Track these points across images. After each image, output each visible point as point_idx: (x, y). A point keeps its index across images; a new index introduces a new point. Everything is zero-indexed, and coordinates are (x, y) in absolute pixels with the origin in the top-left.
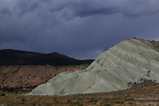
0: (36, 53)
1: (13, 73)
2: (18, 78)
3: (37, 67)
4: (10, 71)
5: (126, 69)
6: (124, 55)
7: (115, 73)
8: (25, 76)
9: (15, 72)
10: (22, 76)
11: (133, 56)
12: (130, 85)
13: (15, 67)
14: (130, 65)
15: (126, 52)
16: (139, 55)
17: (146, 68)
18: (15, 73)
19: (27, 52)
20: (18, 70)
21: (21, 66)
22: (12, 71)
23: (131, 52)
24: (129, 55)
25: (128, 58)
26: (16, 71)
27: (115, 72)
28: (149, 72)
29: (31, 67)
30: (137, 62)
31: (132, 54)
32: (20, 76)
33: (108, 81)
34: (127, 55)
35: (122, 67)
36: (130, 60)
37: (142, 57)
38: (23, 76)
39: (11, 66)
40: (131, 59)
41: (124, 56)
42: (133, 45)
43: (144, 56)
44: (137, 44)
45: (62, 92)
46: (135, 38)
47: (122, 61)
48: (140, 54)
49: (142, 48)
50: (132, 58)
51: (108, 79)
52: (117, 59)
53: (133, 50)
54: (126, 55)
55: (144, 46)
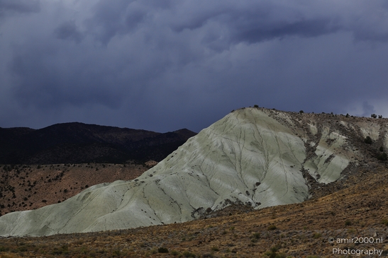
0: (139, 131)
1: (50, 181)
2: (59, 194)
3: (104, 166)
4: (44, 178)
5: (209, 178)
6: (217, 145)
7: (174, 188)
8: (75, 188)
9: (56, 179)
10: (69, 189)
11: (237, 149)
12: (196, 215)
13: (57, 167)
14: (222, 168)
15: (223, 140)
16: (250, 146)
17: (255, 175)
18: (53, 182)
19: (116, 129)
20: (62, 175)
21: (69, 166)
22: (47, 177)
23: (234, 138)
24: (227, 147)
25: (222, 154)
26: (57, 177)
27: (177, 186)
28: (258, 184)
29: (92, 167)
30: (240, 161)
31: (235, 144)
32: (64, 188)
33: (147, 206)
34: (222, 147)
35: (200, 175)
36: (225, 158)
37: (256, 150)
38: (71, 188)
39: (50, 165)
40: (228, 154)
41: (213, 149)
42: (246, 123)
43: (262, 150)
44: (254, 121)
45: (46, 228)
46: (256, 106)
47: (208, 161)
48: (252, 144)
49: (263, 130)
50: (233, 152)
51: (150, 202)
52: (200, 155)
53: (241, 135)
54: (220, 145)
55: (270, 126)
